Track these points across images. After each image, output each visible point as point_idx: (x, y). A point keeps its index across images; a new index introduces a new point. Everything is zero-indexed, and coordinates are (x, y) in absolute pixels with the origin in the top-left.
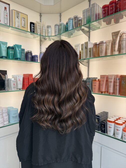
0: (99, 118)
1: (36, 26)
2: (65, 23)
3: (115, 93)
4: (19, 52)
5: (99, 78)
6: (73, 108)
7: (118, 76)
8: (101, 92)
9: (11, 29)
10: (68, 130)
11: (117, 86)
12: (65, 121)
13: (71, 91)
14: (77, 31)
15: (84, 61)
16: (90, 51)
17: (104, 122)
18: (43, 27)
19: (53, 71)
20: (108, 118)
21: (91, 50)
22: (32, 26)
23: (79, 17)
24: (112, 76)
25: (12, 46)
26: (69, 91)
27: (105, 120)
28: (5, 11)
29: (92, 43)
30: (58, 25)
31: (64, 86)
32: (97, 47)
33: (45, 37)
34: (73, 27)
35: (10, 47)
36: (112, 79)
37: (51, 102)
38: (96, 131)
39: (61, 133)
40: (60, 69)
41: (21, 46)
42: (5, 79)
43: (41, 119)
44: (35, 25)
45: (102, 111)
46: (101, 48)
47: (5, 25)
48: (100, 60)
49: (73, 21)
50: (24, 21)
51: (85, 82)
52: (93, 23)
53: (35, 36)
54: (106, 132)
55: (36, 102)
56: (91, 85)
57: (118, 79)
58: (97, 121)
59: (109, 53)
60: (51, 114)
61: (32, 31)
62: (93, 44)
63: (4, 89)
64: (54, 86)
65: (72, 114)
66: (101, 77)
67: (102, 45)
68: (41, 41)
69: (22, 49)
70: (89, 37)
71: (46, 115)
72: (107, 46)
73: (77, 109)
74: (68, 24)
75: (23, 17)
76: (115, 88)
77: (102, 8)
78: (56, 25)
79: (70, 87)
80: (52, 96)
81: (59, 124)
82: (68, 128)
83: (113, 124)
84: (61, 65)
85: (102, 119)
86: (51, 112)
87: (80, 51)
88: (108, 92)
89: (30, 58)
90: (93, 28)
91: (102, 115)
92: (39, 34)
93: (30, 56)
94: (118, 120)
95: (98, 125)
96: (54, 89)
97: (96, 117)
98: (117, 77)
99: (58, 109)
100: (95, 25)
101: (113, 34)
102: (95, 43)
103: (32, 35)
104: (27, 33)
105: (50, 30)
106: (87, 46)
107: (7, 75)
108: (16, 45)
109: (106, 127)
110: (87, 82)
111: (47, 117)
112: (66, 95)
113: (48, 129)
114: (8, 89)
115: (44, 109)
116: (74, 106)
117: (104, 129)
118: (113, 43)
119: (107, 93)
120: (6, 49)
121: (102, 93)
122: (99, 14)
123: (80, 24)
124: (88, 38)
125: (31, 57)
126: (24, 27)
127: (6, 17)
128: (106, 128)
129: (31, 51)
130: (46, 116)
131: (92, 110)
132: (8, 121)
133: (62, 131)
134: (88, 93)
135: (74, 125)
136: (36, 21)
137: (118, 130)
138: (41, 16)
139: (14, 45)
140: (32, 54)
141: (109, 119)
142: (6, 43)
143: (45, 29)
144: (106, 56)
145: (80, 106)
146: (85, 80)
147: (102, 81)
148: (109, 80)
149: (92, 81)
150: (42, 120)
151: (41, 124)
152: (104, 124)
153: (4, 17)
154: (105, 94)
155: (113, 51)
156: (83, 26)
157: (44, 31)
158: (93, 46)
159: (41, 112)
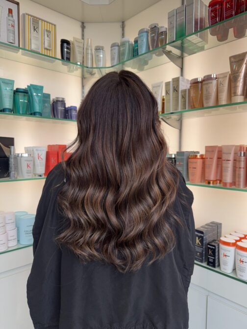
0: (202, 235)
1: (74, 48)
2: (132, 41)
3: (237, 183)
4: (39, 100)
5: (202, 152)
6: (146, 217)
7: (244, 148)
8: (207, 181)
9: (23, 54)
10: (137, 265)
11: (240, 168)
12: (130, 244)
13: (141, 180)
14: (158, 55)
15: (172, 117)
16: (183, 97)
17: (213, 244)
18: (87, 49)
19: (103, 138)
20: (221, 237)
21: (185, 94)
22: (65, 48)
23: (162, 27)
24: (229, 147)
25: (24, 88)
26: (137, 181)
27: (214, 241)
28: (9, 16)
29: (188, 80)
30: (117, 44)
31: (127, 170)
32: (198, 87)
33: (91, 70)
34: (149, 48)
35: (19, 90)
36: (230, 153)
37: (99, 205)
38: (195, 262)
39: (121, 271)
40: (118, 132)
41: (42, 88)
42: (9, 154)
43: (78, 240)
44: (71, 45)
45: (208, 221)
46: (207, 90)
47: (10, 46)
48: (205, 115)
49: (148, 36)
50: (48, 36)
51: (173, 161)
52: (188, 38)
53: (72, 67)
54: (217, 264)
55: (67, 204)
56: (185, 168)
57: (242, 155)
58: (198, 241)
59: (224, 100)
60: (99, 229)
61: (65, 58)
62: (190, 82)
63: (8, 176)
64: (104, 169)
65: (144, 229)
66: (206, 151)
67: (210, 83)
68: (85, 78)
69: (44, 94)
70: (182, 69)
71: (89, 233)
72: (219, 85)
73: (155, 218)
74: (139, 42)
75: (46, 28)
76: (237, 173)
77: (209, 7)
78: (113, 45)
79: (141, 172)
80: (101, 191)
81: (117, 252)
82: (137, 260)
83: (232, 249)
84: (120, 124)
85: (208, 238)
86: (100, 225)
87: (163, 96)
88: (220, 181)
89: (61, 112)
90: (191, 48)
91: (209, 230)
92: (79, 63)
93: (60, 108)
94: (242, 240)
95: (200, 251)
96: (105, 175)
97: (196, 233)
98: (240, 150)
99: (114, 219)
100: (194, 42)
101: (232, 59)
102: (193, 80)
103: (66, 67)
104: (54, 61)
105: (102, 56)
106: (178, 86)
107: (14, 148)
108: (31, 85)
109: (217, 254)
110: (177, 161)
111: (91, 236)
112: (131, 189)
113: (92, 261)
114: (16, 176)
115: (83, 220)
116: (148, 213)
117: (213, 258)
118: (233, 79)
119: (220, 183)
120: (12, 94)
121: (209, 183)
122: (201, 20)
123: (162, 41)
124: (178, 69)
125: (63, 111)
126: (49, 50)
127: (11, 28)
128: (217, 257)
129: (63, 99)
130: (88, 235)
131: (187, 220)
132: (16, 240)
133: (123, 266)
134: (178, 183)
135: (148, 254)
136: (74, 38)
137: (242, 262)
138: (83, 27)
139: (28, 86)
140: (64, 104)
141: (223, 239)
142: (12, 83)
143: (92, 54)
144: (217, 105)
145: (162, 211)
146: (173, 156)
147: (209, 159)
148: (224, 157)
149: (188, 158)
150: (79, 242)
151: (79, 252)
152: (214, 248)
153: (8, 30)
154: (215, 185)
155: (233, 95)
156: (169, 44)
157: (90, 56)
158: (189, 85)
159: (78, 225)
